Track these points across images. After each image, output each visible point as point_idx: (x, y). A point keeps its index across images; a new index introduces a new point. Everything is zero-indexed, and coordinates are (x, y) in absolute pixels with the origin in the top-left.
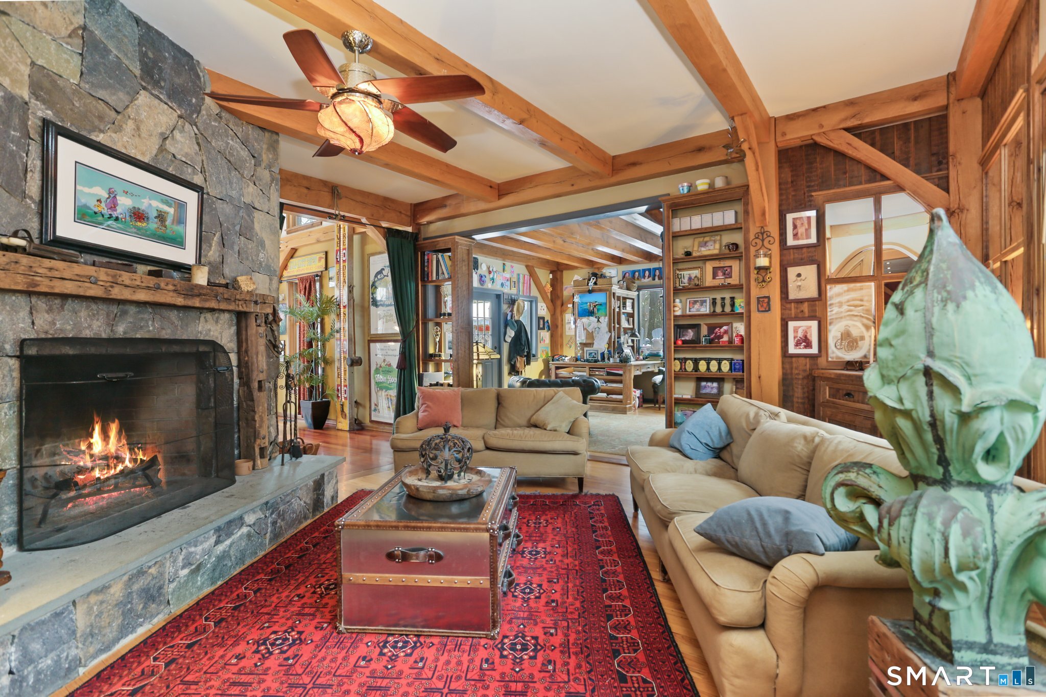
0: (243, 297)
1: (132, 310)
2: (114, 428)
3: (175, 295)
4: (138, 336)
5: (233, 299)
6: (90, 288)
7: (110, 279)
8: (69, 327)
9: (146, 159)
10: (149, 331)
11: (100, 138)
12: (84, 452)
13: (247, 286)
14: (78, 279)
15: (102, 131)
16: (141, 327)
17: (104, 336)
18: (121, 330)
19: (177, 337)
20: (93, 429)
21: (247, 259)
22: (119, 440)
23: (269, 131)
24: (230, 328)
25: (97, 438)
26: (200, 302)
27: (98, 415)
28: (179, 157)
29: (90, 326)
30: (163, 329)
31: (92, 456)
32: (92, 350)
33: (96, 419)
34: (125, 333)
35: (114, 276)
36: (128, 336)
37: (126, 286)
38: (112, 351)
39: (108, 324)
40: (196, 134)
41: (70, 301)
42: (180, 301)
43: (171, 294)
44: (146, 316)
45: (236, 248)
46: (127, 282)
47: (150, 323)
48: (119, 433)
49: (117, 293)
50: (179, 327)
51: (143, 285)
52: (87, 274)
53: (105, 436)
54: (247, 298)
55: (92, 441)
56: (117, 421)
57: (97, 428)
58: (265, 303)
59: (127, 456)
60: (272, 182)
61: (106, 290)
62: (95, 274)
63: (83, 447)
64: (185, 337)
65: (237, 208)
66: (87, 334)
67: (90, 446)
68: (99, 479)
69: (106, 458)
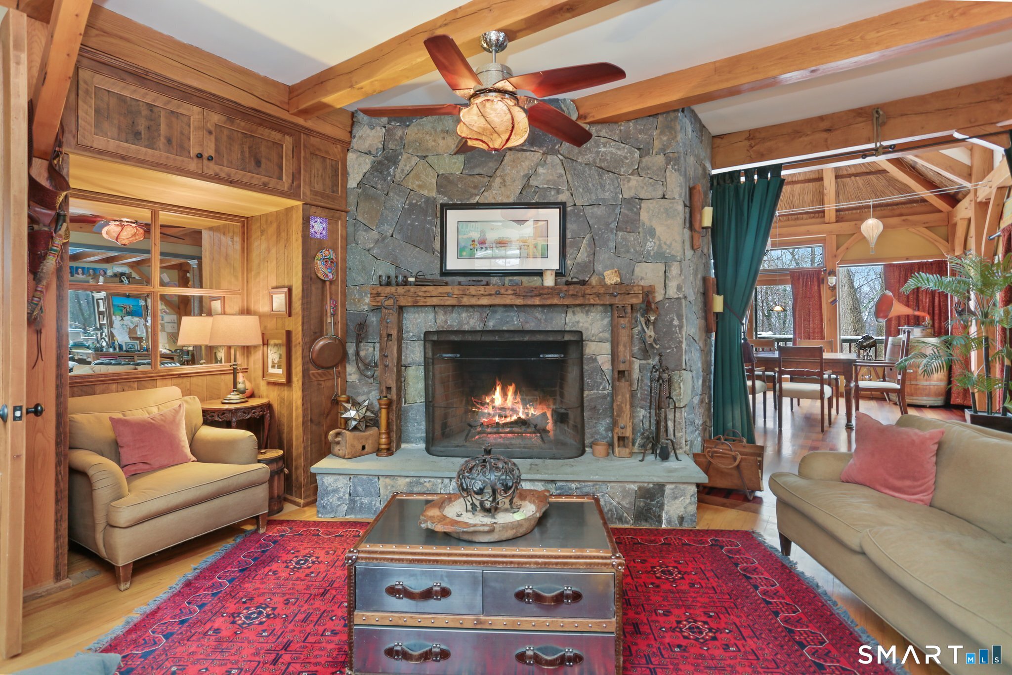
0: (594, 291)
1: (501, 309)
2: (511, 390)
3: (514, 297)
4: (505, 328)
5: (580, 294)
6: (448, 300)
7: (461, 292)
8: (455, 324)
9: (511, 201)
10: (514, 325)
11: (474, 200)
12: (488, 404)
13: (610, 280)
14: (441, 295)
15: (476, 195)
16: (507, 322)
17: (478, 329)
18: (491, 325)
19: (541, 329)
20: (495, 389)
21: (628, 251)
22: (515, 398)
23: (662, 114)
24: (602, 319)
25: (497, 396)
26: (540, 300)
27: (500, 380)
28: (541, 186)
29: (468, 322)
30: (527, 322)
31: (493, 407)
32: (469, 338)
33: (498, 382)
34: (494, 326)
35: (463, 291)
36: (496, 328)
37: (473, 296)
38: (485, 338)
39: (481, 321)
40: (561, 160)
41: (456, 308)
42: (519, 301)
43: (510, 297)
44: (512, 314)
45: (612, 244)
46: (473, 293)
47: (515, 318)
48: (515, 393)
49: (465, 301)
50: (543, 321)
51: (486, 293)
52: (445, 291)
53: (504, 394)
54: (601, 292)
55: (494, 397)
56: (513, 385)
57: (498, 389)
58: (628, 294)
59: (521, 410)
60: (668, 164)
61: (459, 300)
62: (451, 291)
63: (488, 401)
64: (549, 328)
65: (611, 207)
66: (466, 328)
67: (493, 401)
68: (498, 423)
69: (503, 409)
